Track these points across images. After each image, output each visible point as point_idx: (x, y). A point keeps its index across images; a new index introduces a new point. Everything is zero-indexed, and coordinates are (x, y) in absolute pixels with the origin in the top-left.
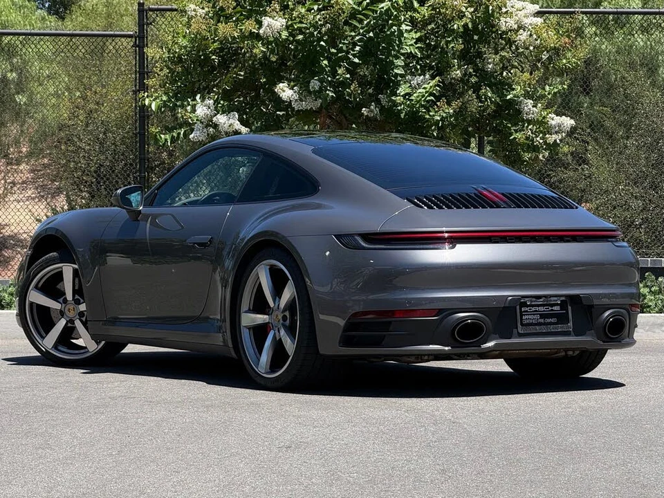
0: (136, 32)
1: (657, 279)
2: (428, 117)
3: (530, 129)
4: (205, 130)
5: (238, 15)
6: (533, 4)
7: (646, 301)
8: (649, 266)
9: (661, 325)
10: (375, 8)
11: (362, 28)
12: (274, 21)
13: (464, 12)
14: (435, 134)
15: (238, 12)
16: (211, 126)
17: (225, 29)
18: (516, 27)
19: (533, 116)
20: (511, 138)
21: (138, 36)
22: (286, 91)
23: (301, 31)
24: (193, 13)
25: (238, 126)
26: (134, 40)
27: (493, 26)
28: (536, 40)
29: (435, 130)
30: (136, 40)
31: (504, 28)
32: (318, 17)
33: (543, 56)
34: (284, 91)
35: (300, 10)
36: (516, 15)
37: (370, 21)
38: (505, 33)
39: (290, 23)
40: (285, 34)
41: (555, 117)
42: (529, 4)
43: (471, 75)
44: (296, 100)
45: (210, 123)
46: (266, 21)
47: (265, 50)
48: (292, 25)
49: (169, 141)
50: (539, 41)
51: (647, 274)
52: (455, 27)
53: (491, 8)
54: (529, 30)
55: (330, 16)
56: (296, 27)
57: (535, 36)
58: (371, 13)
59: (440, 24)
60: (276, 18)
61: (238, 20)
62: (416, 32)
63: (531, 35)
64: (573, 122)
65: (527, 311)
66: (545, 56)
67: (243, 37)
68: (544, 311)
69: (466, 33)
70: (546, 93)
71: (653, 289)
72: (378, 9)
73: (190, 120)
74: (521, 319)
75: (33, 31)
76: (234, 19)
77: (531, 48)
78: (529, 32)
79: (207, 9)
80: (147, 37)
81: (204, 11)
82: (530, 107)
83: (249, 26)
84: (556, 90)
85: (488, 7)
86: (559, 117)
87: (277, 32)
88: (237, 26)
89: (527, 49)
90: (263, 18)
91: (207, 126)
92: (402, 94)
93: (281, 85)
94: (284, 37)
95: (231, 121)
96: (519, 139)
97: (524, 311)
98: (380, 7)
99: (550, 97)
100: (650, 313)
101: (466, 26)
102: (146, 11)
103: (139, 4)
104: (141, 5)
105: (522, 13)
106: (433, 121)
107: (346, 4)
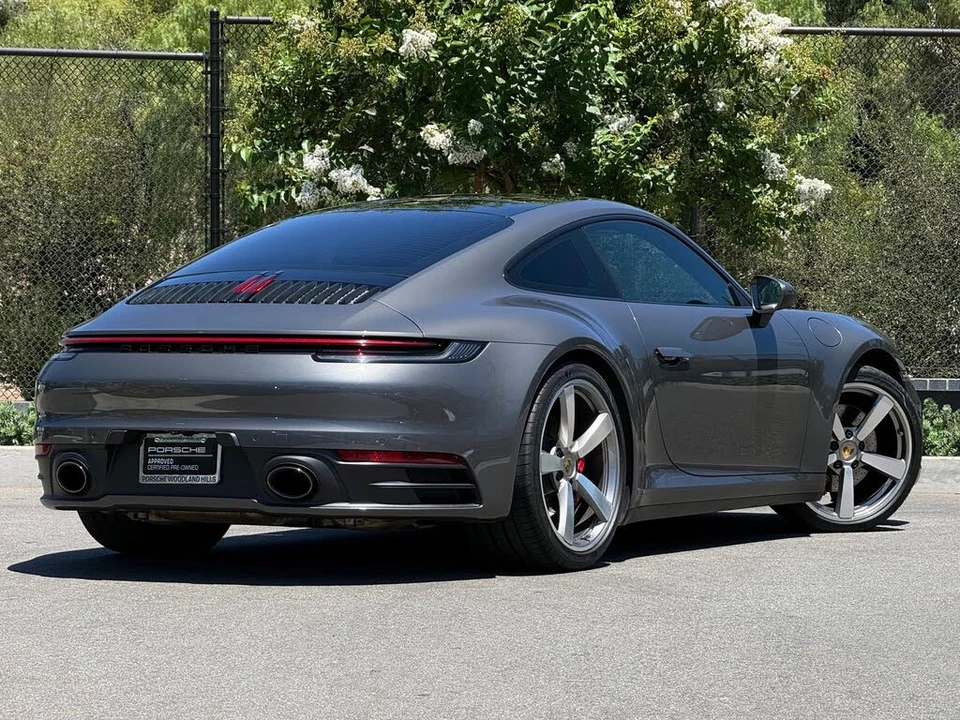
0: (207, 53)
1: (940, 408)
2: (634, 175)
4: (317, 191)
5: (367, 28)
6: (782, 17)
7: (929, 439)
8: (928, 389)
9: (955, 473)
10: (564, 20)
11: (545, 48)
12: (419, 35)
13: (686, 28)
15: (367, 24)
16: (324, 185)
17: (348, 47)
18: (762, 47)
19: (781, 176)
21: (210, 59)
23: (456, 51)
24: (298, 27)
25: (364, 184)
26: (204, 64)
27: (728, 47)
28: (788, 67)
29: (643, 193)
30: (207, 64)
33: (792, 92)
34: (432, 136)
35: (454, 22)
36: (761, 32)
37: (557, 38)
39: (440, 39)
40: (434, 55)
41: (804, 180)
42: (776, 17)
44: (449, 148)
45: (323, 181)
47: (403, 78)
48: (443, 42)
49: (265, 204)
50: (791, 69)
51: (926, 400)
52: (675, 47)
53: (726, 20)
54: (777, 53)
55: (502, 28)
56: (448, 45)
57: (786, 62)
58: (558, 27)
59: (655, 36)
61: (366, 34)
63: (780, 60)
64: (829, 187)
65: (155, 453)
66: (794, 92)
67: (374, 58)
68: (181, 453)
69: (688, 57)
70: (799, 143)
71: (935, 422)
72: (568, 21)
73: (293, 177)
74: (146, 464)
76: (361, 32)
77: (778, 80)
78: (778, 56)
79: (317, 21)
80: (222, 60)
81: (313, 23)
82: (777, 162)
83: (384, 42)
84: (810, 139)
85: (723, 18)
86: (809, 180)
87: (425, 51)
88: (365, 42)
89: (773, 80)
90: (404, 31)
91: (320, 184)
92: (598, 143)
93: (429, 127)
94: (432, 59)
95: (356, 178)
97: (151, 453)
98: (572, 17)
100: (935, 455)
101: (689, 46)
102: (222, 23)
103: (212, 14)
104: (215, 15)
105: (768, 29)
106: (641, 180)
107: (521, 13)
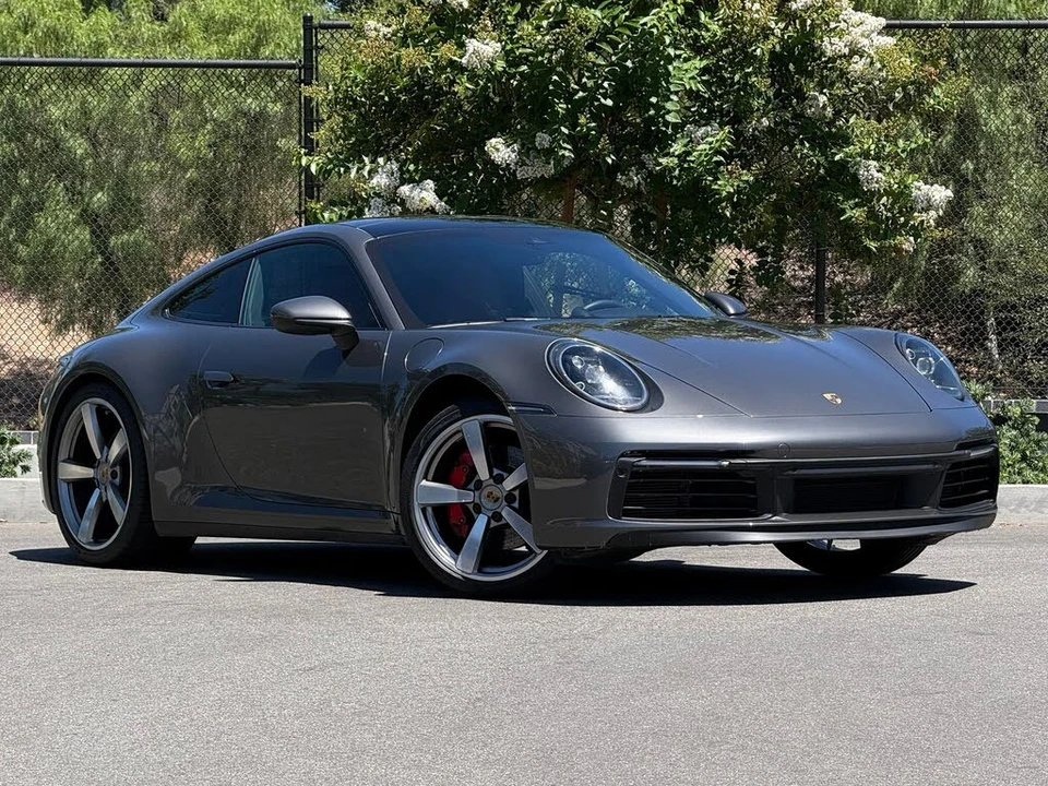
0: (300, 61)
2: (716, 187)
3: (883, 204)
4: (386, 208)
5: (432, 35)
6: (877, 16)
10: (634, 25)
11: (615, 54)
12: (483, 46)
13: (773, 30)
14: (728, 214)
15: (432, 31)
16: (395, 202)
17: (410, 55)
18: (846, 51)
19: (877, 186)
20: (845, 217)
21: (303, 67)
22: (500, 150)
23: (524, 59)
24: (374, 34)
25: (434, 200)
26: (297, 71)
27: (814, 50)
28: (880, 70)
29: (727, 207)
30: (300, 72)
31: (829, 54)
32: (547, 38)
33: (897, 95)
34: (498, 150)
35: (525, 28)
36: (849, 34)
37: (627, 44)
38: (832, 60)
39: (508, 47)
40: (500, 65)
41: (924, 187)
42: (870, 17)
44: (516, 163)
45: (392, 198)
46: (472, 45)
47: (472, 87)
48: (512, 50)
50: (884, 74)
52: (758, 52)
53: (809, 22)
54: (868, 56)
55: (563, 37)
56: (518, 53)
57: (878, 65)
58: (628, 32)
59: (736, 47)
60: (487, 40)
61: (431, 42)
62: (701, 60)
63: (872, 63)
64: (949, 193)
67: (439, 68)
70: (899, 151)
72: (638, 26)
73: (363, 193)
76: (427, 41)
77: (876, 82)
78: (869, 59)
79: (394, 27)
80: (317, 68)
81: (390, 30)
82: (874, 171)
83: (446, 51)
84: (913, 146)
85: (805, 21)
86: (929, 186)
87: (488, 62)
88: (429, 52)
89: (870, 83)
90: (468, 40)
91: (389, 201)
92: (676, 153)
93: (493, 141)
94: (500, 69)
95: (424, 194)
96: (857, 219)
98: (641, 22)
99: (903, 156)
101: (772, 50)
102: (316, 29)
103: (305, 18)
104: (308, 20)
105: (858, 30)
106: (724, 194)
107: (592, 17)
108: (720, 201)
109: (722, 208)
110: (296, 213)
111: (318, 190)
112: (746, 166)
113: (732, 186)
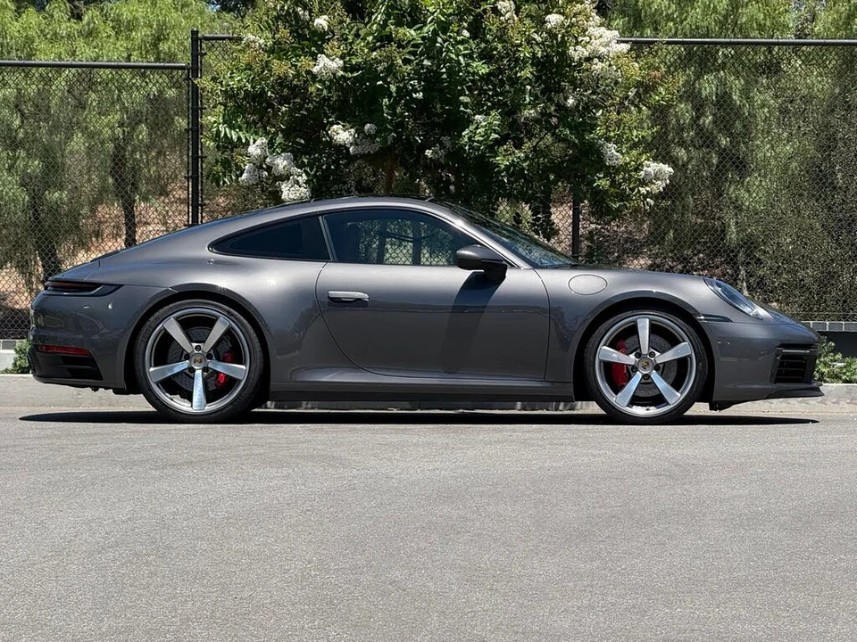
0: (189, 64)
4: (257, 173)
6: (611, 29)
14: (506, 181)
16: (263, 168)
17: (280, 67)
19: (617, 162)
20: (595, 185)
21: (191, 67)
26: (186, 71)
29: (504, 176)
30: (189, 72)
31: (577, 59)
34: (338, 134)
38: (579, 63)
41: (652, 164)
42: (608, 31)
43: (550, 115)
44: (351, 143)
45: (262, 165)
46: (322, 59)
47: (321, 88)
57: (615, 68)
60: (333, 57)
64: (671, 170)
66: (631, 93)
75: (74, 63)
80: (201, 70)
82: (613, 151)
83: (304, 62)
84: (644, 134)
86: (655, 164)
91: (260, 167)
92: (467, 136)
93: (335, 127)
95: (286, 163)
96: (603, 186)
99: (637, 140)
102: (201, 40)
103: (193, 32)
104: (195, 33)
105: (598, 42)
106: (503, 167)
107: (408, 34)
108: (499, 172)
109: (502, 177)
110: (185, 177)
111: (202, 162)
112: (518, 146)
113: (508, 160)
